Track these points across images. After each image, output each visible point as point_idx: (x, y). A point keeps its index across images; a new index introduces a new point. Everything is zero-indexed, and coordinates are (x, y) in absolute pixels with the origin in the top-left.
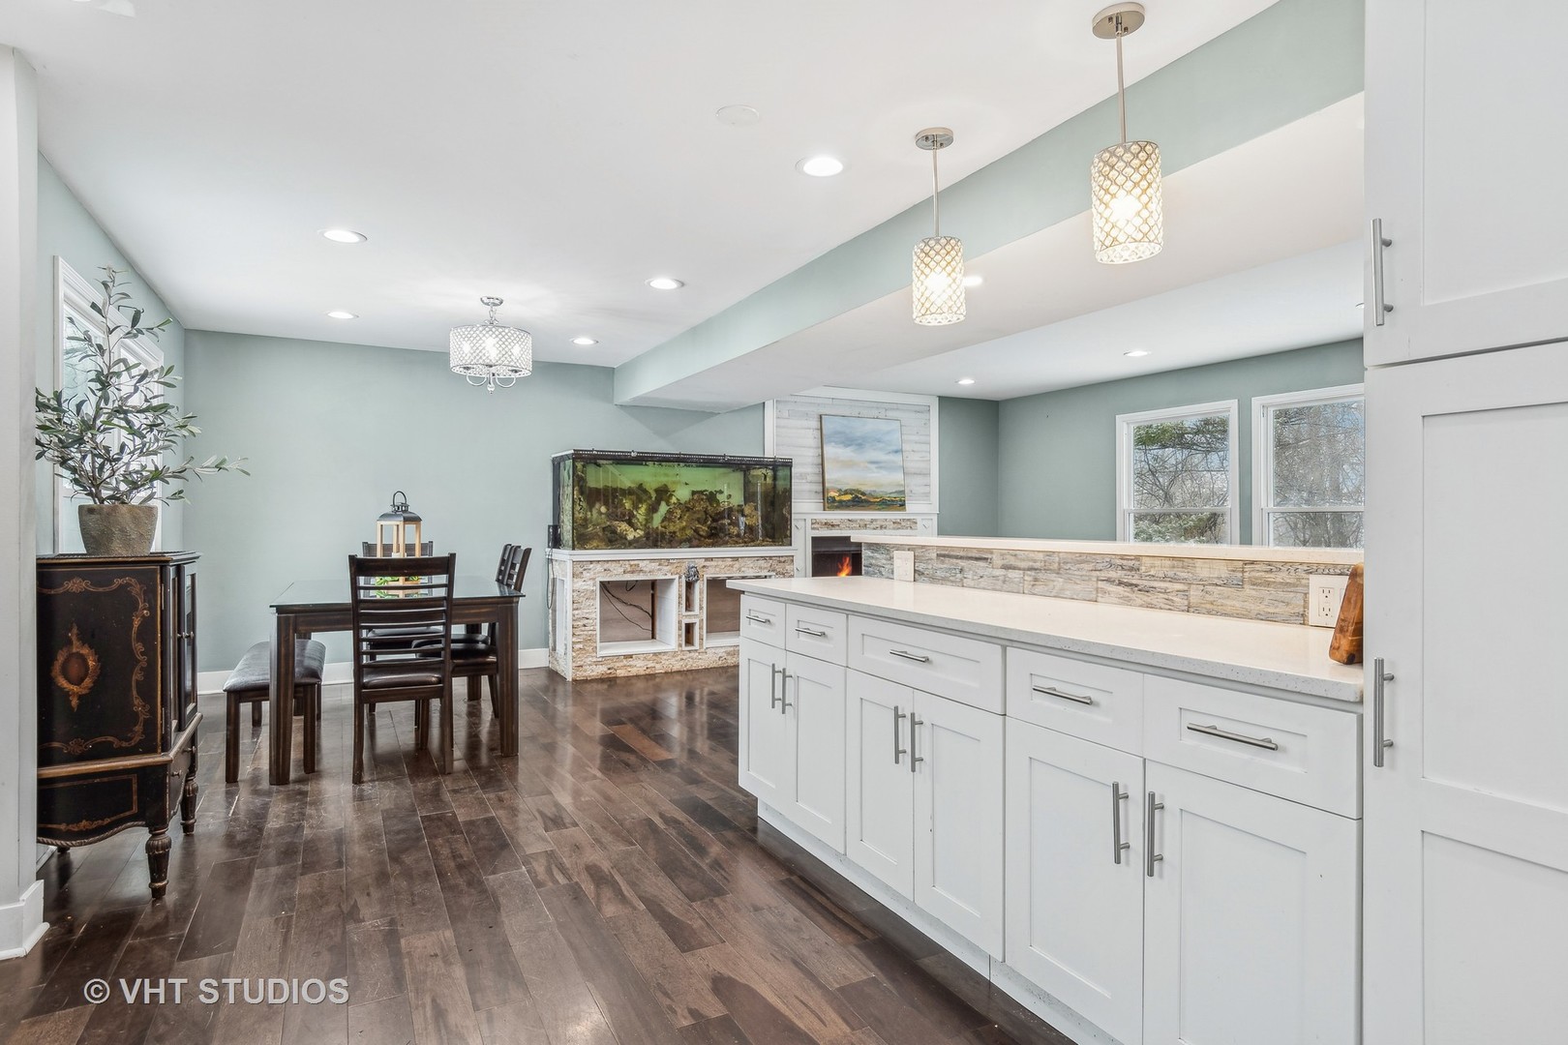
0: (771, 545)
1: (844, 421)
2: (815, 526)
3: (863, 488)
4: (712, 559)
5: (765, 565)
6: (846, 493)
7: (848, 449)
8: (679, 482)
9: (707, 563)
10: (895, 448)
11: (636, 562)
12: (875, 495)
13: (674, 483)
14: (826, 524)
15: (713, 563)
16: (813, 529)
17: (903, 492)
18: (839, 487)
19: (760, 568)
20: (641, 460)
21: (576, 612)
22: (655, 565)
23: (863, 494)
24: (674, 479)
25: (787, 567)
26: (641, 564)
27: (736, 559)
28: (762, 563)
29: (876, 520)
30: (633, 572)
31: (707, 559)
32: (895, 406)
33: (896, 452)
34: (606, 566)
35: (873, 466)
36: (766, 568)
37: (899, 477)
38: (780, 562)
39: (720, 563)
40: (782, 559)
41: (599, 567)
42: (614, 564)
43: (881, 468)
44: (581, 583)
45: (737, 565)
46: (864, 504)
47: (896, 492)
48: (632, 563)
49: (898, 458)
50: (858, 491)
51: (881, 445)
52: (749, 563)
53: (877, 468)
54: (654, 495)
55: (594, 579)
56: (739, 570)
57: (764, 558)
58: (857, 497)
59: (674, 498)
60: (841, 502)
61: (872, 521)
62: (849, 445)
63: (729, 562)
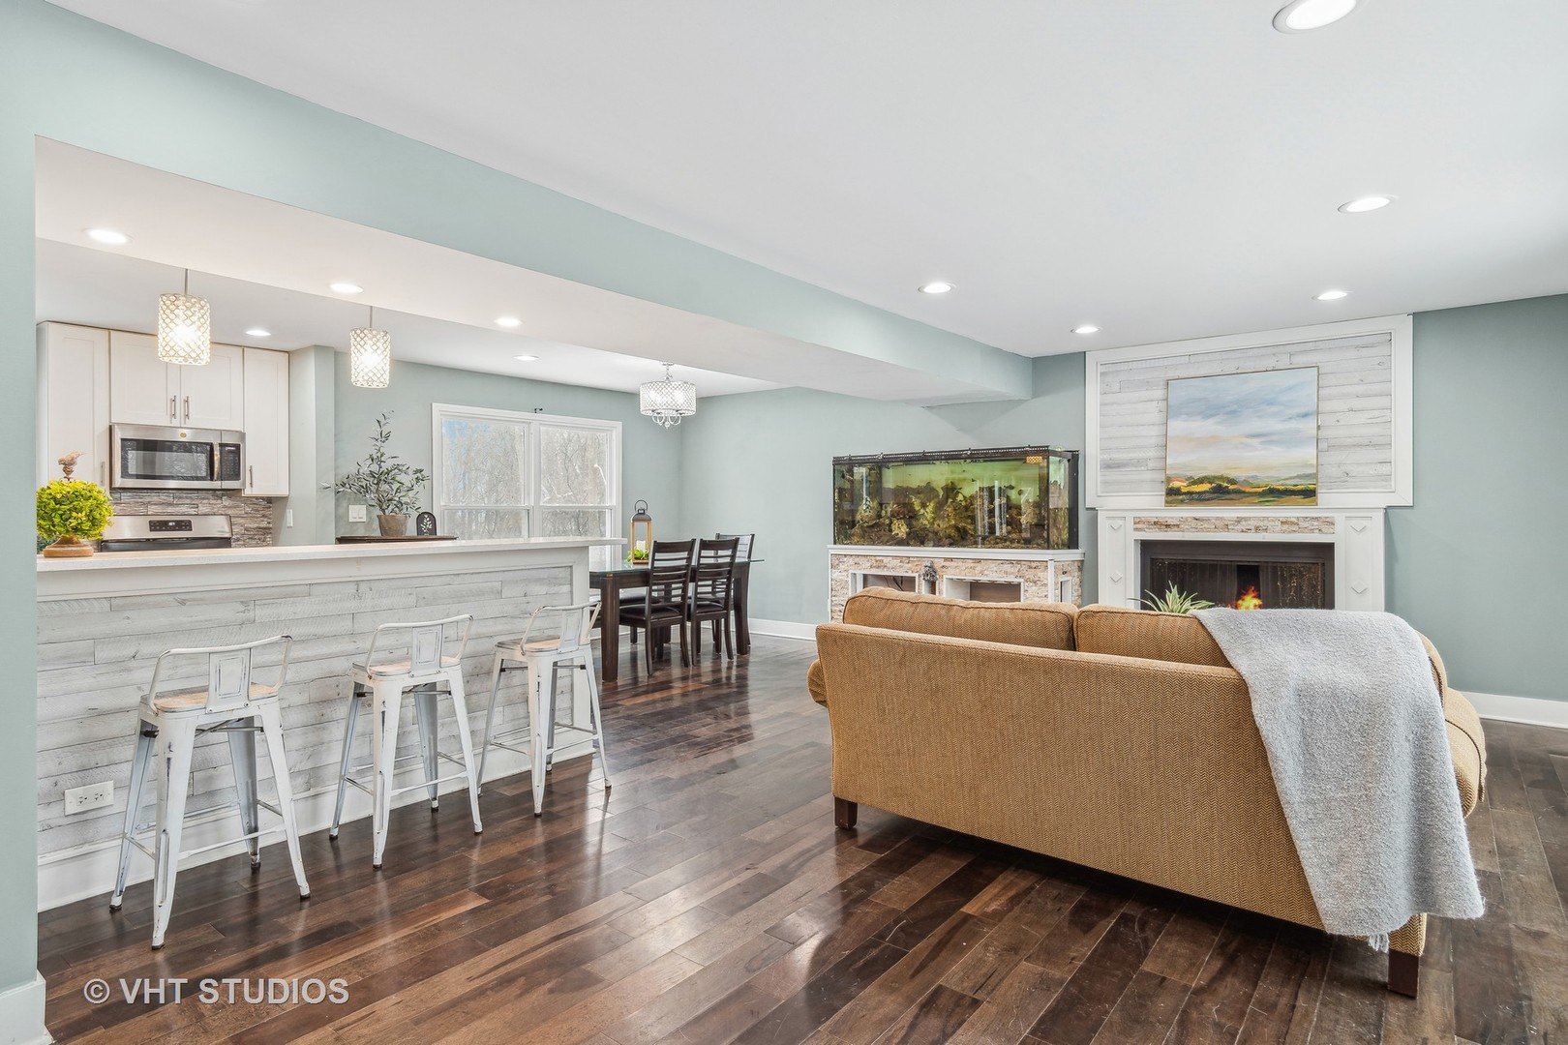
0: (1022, 548)
1: (1207, 383)
2: (1138, 526)
3: (1232, 474)
4: (952, 559)
5: (1012, 570)
6: (1201, 481)
7: (1211, 421)
8: (965, 480)
9: (947, 564)
10: (1303, 410)
11: (880, 558)
12: (1255, 482)
13: (960, 480)
14: (1155, 523)
15: (953, 564)
16: (1136, 529)
17: (1315, 476)
18: (1189, 474)
19: (1006, 572)
20: (924, 459)
21: (834, 599)
22: (896, 562)
23: (1232, 482)
24: (961, 476)
25: (1040, 574)
26: (885, 560)
27: (979, 561)
28: (1007, 567)
29: (1246, 519)
30: (878, 567)
31: (946, 559)
32: (1311, 346)
33: (1305, 415)
34: (857, 560)
35: (1255, 442)
36: (1013, 573)
37: (1308, 454)
38: (1030, 567)
39: (960, 564)
40: (1034, 565)
41: (851, 561)
42: (863, 559)
43: (1271, 442)
44: (838, 573)
45: (979, 567)
46: (1231, 496)
47: (1299, 477)
48: (878, 558)
49: (1310, 426)
50: (1222, 478)
51: (1274, 409)
52: (993, 566)
53: (1262, 443)
54: (941, 493)
55: (847, 571)
56: (982, 572)
57: (1011, 562)
58: (1220, 486)
59: (960, 495)
60: (1190, 493)
61: (1239, 520)
62: (1212, 416)
63: (970, 564)
